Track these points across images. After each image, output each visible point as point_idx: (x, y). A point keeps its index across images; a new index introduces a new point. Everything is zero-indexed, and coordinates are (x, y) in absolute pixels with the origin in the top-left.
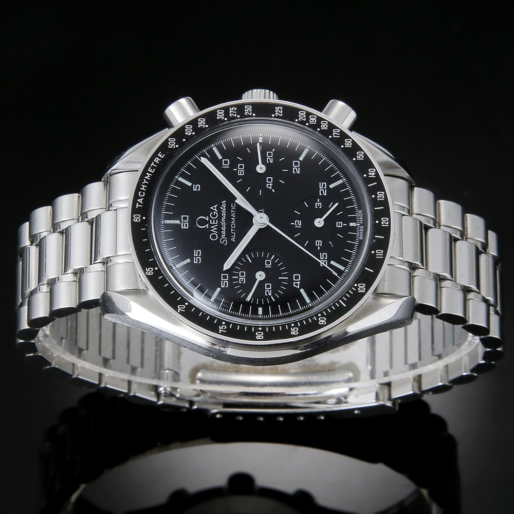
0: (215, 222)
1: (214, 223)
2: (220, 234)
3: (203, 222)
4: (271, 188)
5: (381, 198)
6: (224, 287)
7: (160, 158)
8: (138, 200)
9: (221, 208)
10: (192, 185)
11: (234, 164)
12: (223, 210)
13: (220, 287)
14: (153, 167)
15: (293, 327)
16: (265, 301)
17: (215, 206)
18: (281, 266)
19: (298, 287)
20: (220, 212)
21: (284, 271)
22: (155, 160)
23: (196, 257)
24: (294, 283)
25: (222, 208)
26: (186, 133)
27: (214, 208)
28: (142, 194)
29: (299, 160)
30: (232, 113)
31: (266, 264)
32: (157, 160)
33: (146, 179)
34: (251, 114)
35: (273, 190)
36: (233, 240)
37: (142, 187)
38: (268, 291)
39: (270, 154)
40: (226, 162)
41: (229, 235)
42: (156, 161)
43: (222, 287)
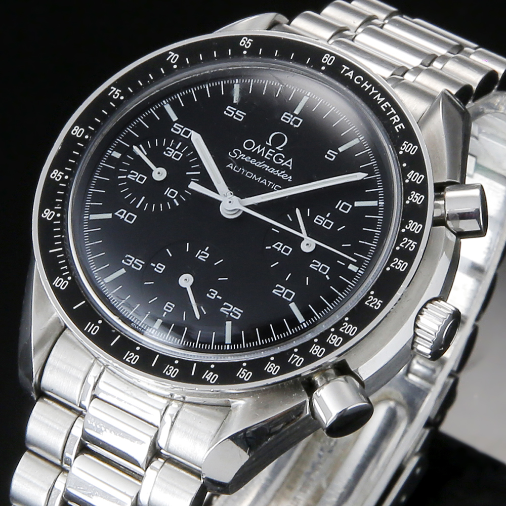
0: (268, 156)
1: (268, 153)
2: (248, 153)
3: (278, 141)
4: (274, 246)
5: (168, 370)
6: (174, 126)
7: (397, 124)
8: (352, 72)
9: (284, 172)
10: (338, 151)
11: (337, 217)
12: (279, 172)
13: (176, 122)
14: (388, 109)
15: (63, 176)
16: (124, 167)
17: (290, 166)
18: (157, 207)
19: (116, 214)
20: (279, 167)
21: (150, 207)
22: (397, 116)
23: (235, 112)
24: (125, 212)
25: (282, 172)
26: (413, 172)
27: (289, 163)
28: (358, 80)
29: (291, 302)
30: (408, 242)
31: (172, 190)
32: (396, 119)
33: (377, 94)
34: (391, 265)
35: (270, 247)
36: (230, 166)
37: (368, 84)
38: (135, 176)
39: (324, 269)
40: (345, 208)
41: (241, 163)
42: (394, 118)
43: (176, 124)
